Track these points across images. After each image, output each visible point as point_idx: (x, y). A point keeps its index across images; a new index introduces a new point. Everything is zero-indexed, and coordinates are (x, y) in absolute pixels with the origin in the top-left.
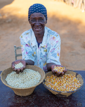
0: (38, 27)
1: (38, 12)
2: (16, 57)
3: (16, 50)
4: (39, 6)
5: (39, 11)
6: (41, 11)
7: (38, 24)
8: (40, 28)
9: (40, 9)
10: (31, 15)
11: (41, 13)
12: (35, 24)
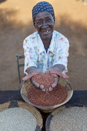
0: (46, 29)
1: (44, 11)
2: (18, 67)
3: (18, 60)
4: (43, 4)
5: (44, 9)
6: (47, 9)
7: (45, 25)
8: (49, 31)
9: (45, 7)
10: (35, 17)
11: (47, 11)
12: (42, 27)
